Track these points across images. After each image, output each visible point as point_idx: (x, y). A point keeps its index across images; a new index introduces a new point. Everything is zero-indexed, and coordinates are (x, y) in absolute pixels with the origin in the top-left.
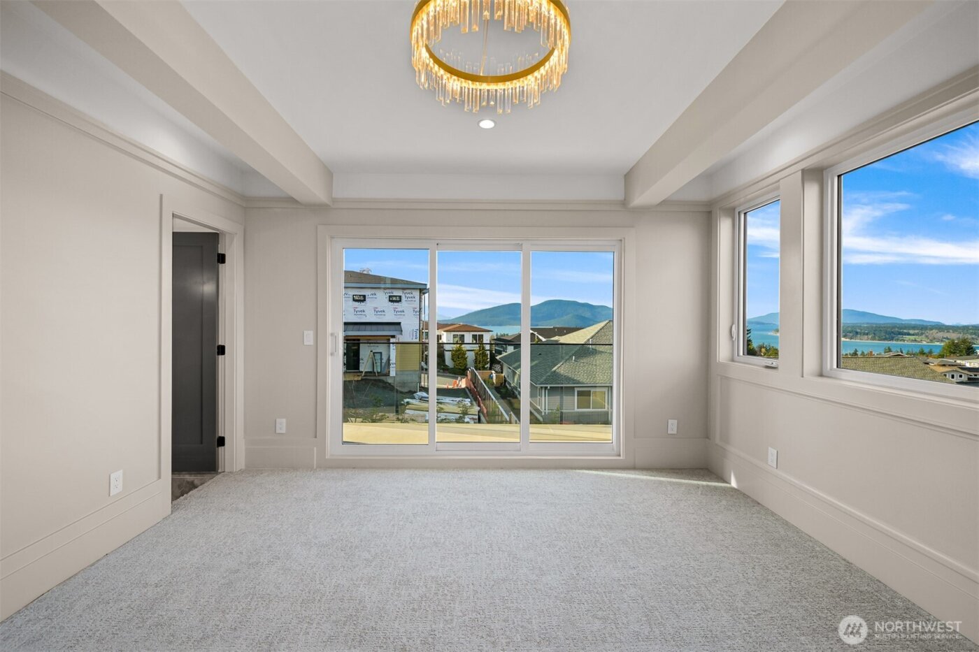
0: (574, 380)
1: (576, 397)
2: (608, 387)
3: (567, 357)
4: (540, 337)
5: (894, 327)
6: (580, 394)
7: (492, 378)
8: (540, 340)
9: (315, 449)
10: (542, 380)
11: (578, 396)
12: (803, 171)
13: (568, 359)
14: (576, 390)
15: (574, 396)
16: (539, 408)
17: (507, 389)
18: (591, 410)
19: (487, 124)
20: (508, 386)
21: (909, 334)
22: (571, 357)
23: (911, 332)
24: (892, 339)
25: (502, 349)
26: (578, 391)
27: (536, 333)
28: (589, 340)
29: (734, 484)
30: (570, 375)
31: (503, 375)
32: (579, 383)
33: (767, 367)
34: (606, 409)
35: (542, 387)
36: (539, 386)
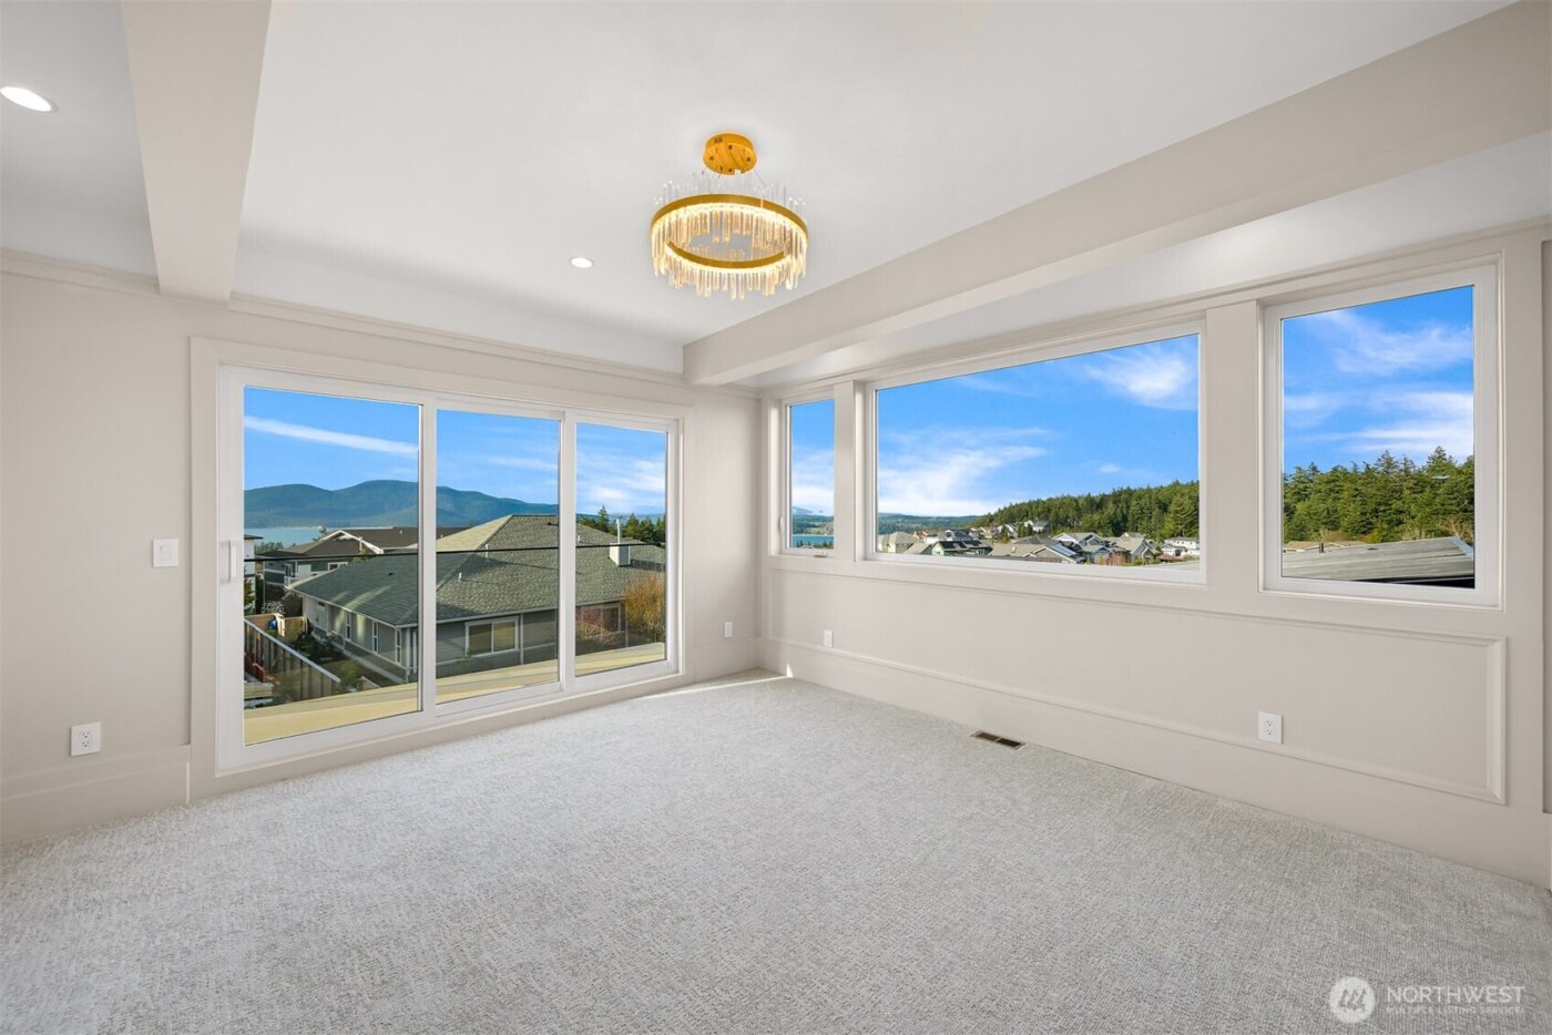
0: (463, 610)
1: (467, 637)
2: (519, 614)
3: (448, 575)
4: (370, 546)
5: (803, 519)
6: (473, 631)
7: (276, 628)
8: (369, 550)
9: (188, 765)
10: (405, 617)
11: (470, 634)
12: (855, 382)
13: (450, 578)
14: (467, 625)
15: (464, 635)
16: (399, 664)
17: (317, 643)
18: (493, 653)
19: (581, 263)
20: (318, 638)
21: (814, 526)
22: (455, 575)
23: (816, 524)
24: (802, 532)
25: (284, 572)
26: (471, 628)
27: (359, 539)
28: (483, 545)
29: (789, 674)
30: (455, 603)
31: (304, 618)
32: (472, 613)
33: (817, 556)
34: (516, 649)
35: (404, 630)
36: (397, 627)
